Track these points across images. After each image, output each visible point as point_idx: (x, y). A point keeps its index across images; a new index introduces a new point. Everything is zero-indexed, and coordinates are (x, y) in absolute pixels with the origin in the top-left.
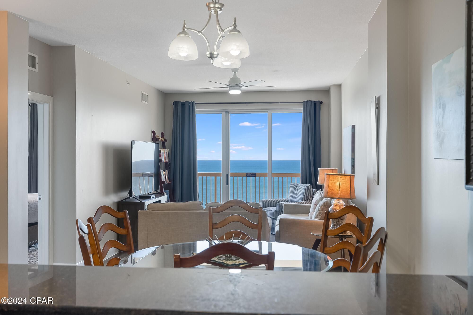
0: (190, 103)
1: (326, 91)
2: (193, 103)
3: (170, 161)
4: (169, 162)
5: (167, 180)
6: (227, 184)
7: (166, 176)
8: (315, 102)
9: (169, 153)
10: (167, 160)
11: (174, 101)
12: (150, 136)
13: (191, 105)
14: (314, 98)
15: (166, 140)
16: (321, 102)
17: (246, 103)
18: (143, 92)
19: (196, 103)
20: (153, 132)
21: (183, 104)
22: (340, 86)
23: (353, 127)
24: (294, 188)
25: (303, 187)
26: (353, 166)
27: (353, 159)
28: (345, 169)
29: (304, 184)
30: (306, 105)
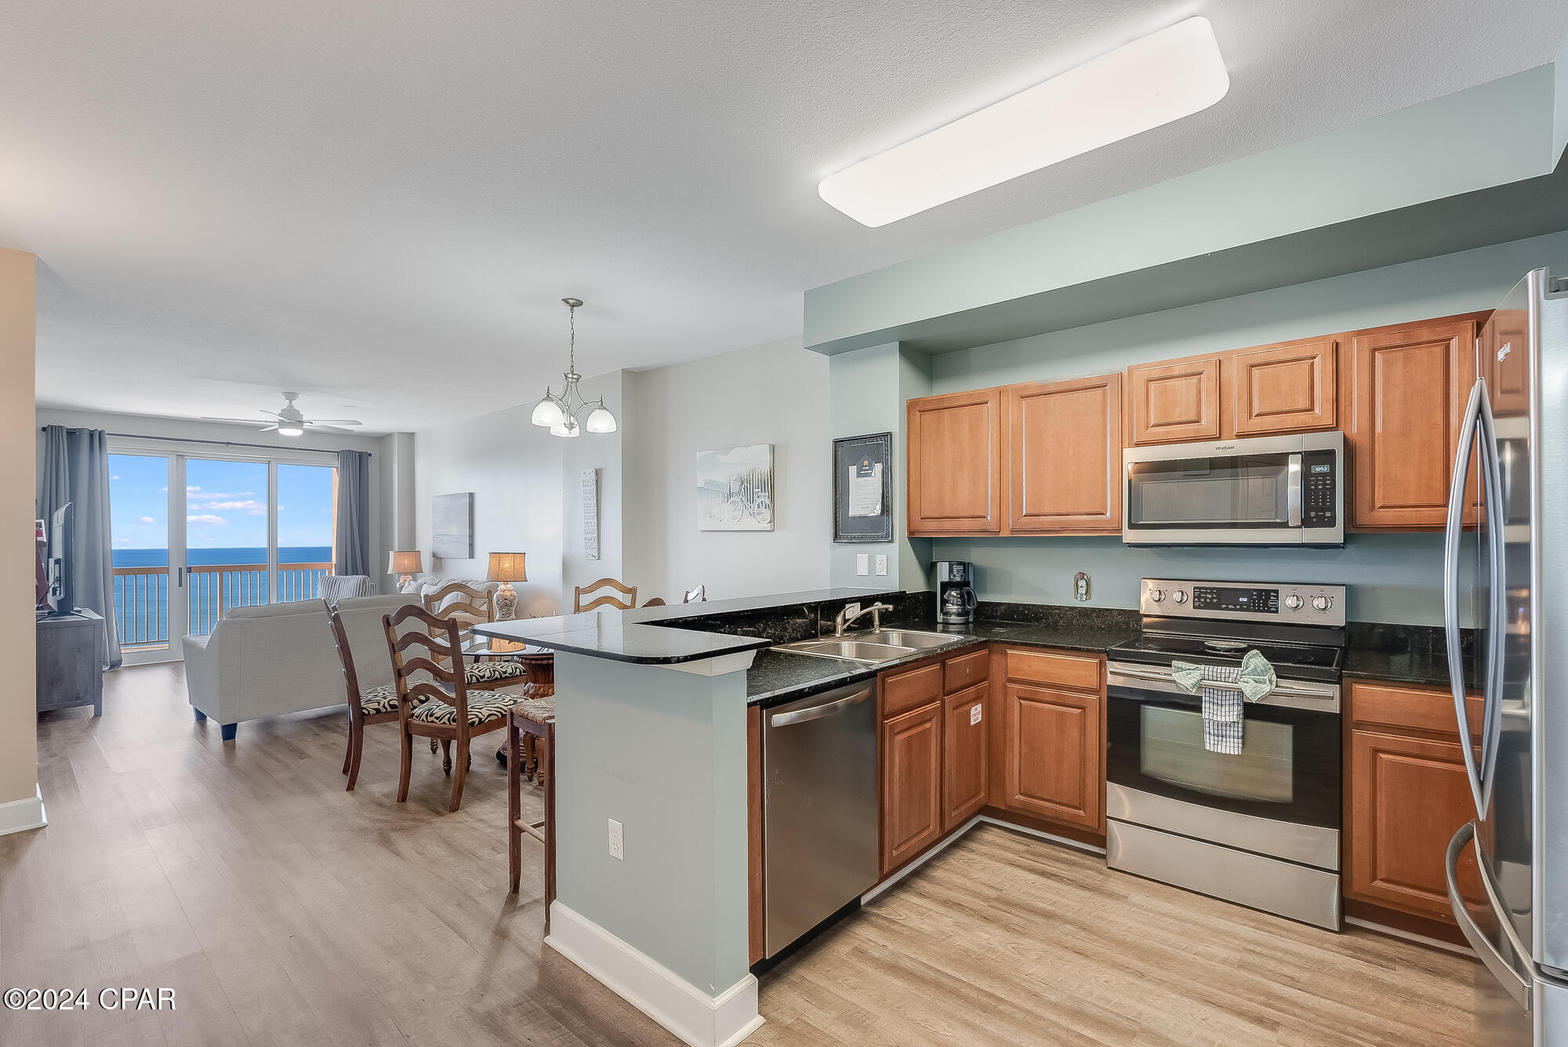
0: (91, 431)
1: (382, 439)
2: (100, 432)
6: (181, 585)
8: (359, 453)
11: (49, 425)
14: (358, 447)
16: (370, 455)
17: (229, 443)
19: (111, 434)
21: (72, 433)
22: (412, 435)
23: (471, 495)
24: (331, 584)
25: (354, 581)
26: (471, 546)
27: (472, 537)
28: (442, 550)
29: (349, 577)
30: (345, 456)
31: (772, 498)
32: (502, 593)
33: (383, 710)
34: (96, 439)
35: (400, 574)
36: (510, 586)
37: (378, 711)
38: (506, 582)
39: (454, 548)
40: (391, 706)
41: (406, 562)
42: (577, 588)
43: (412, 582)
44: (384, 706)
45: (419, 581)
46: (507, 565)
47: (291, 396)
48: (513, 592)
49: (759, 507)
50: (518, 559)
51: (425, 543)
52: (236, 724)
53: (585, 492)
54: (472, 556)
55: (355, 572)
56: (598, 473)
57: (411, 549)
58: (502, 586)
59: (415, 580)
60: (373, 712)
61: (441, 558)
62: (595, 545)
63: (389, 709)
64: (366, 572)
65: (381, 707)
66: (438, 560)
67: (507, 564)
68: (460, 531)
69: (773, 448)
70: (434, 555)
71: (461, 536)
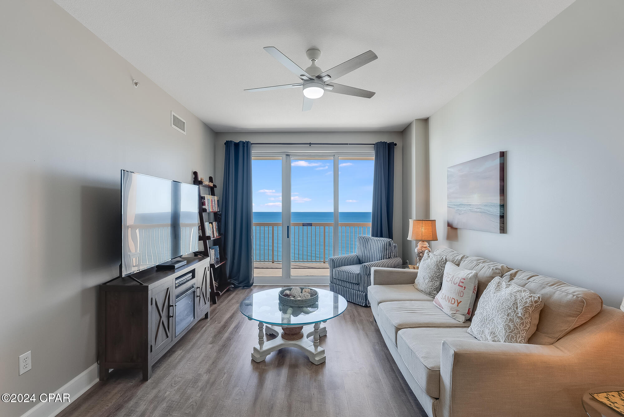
0: (244, 143)
2: (248, 143)
3: (220, 210)
4: (218, 212)
5: (216, 234)
6: (288, 237)
7: (215, 229)
8: (388, 143)
9: (218, 201)
10: (216, 209)
11: (226, 141)
12: (190, 177)
13: (246, 145)
14: (387, 139)
15: (215, 186)
16: (396, 145)
17: (310, 144)
18: (173, 113)
19: (252, 144)
20: (195, 173)
21: (237, 145)
22: (426, 120)
23: (503, 153)
24: (365, 243)
29: (379, 238)
30: (379, 147)
35: (418, 241)
41: (423, 230)
47: (313, 54)
51: (440, 212)
55: (383, 235)
57: (427, 218)
61: (456, 229)
64: (390, 236)
66: (453, 230)
70: (450, 225)
71: (486, 206)
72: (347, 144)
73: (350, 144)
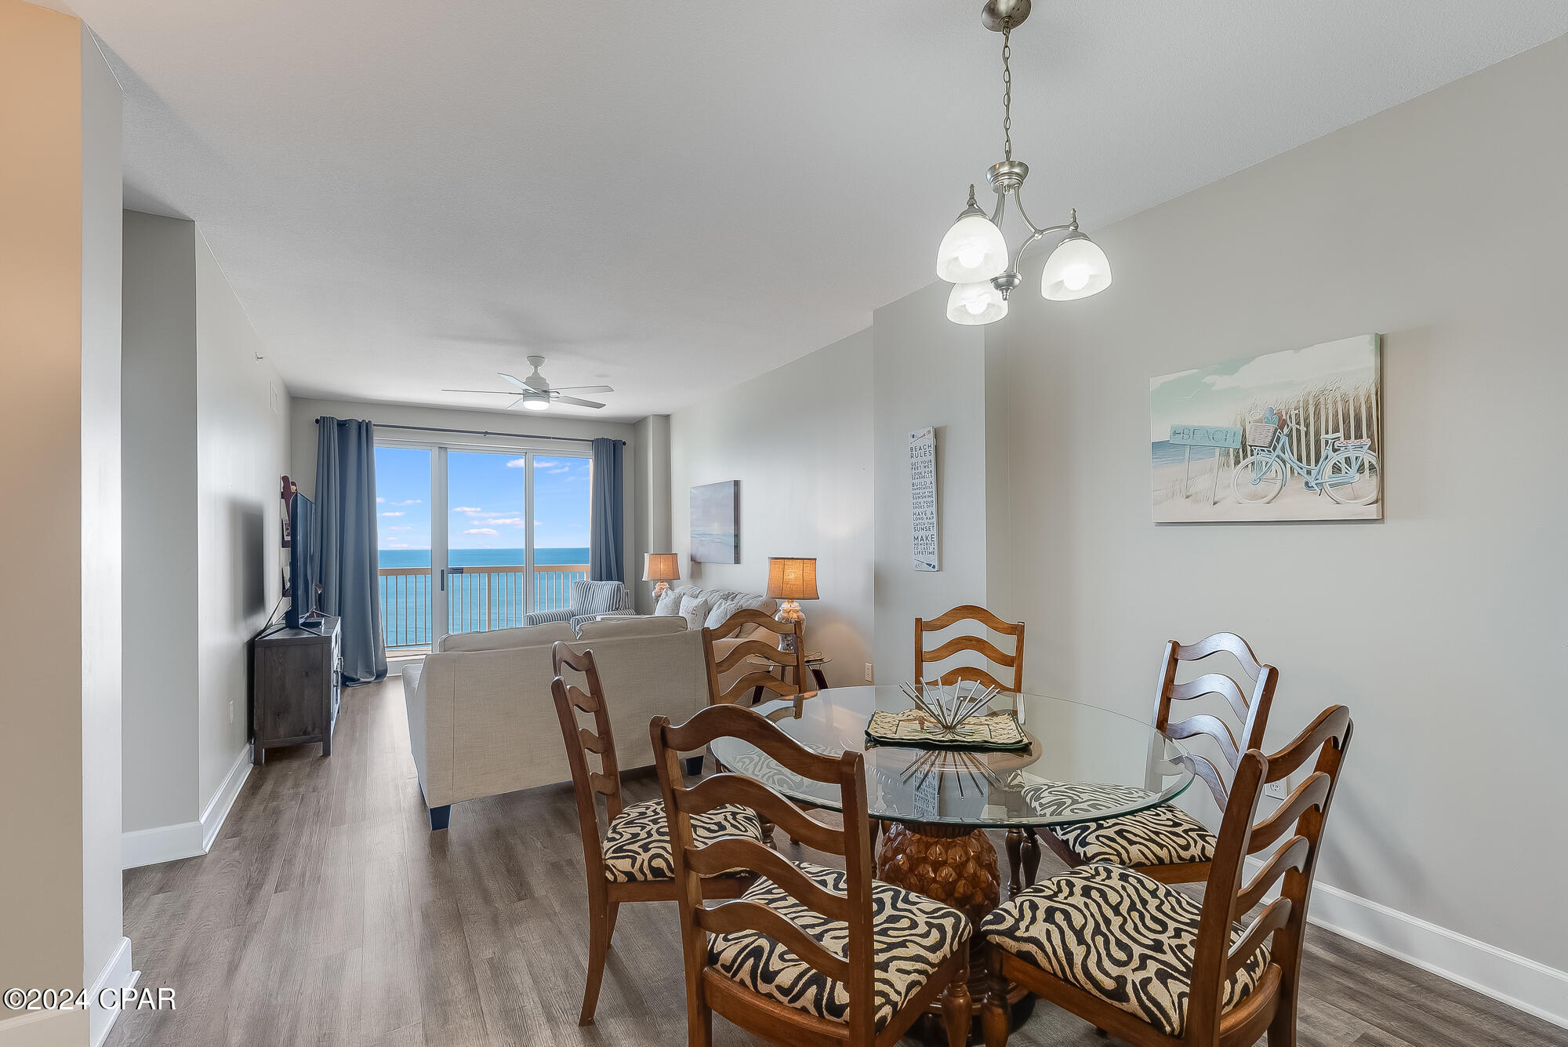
0: (360, 425)
1: (636, 425)
2: (366, 423)
6: (443, 589)
8: (614, 441)
11: (321, 417)
14: (612, 435)
16: (624, 444)
17: (486, 433)
19: (374, 425)
20: (285, 479)
21: (342, 425)
22: (666, 418)
23: (737, 484)
24: (585, 590)
25: (607, 587)
26: (737, 547)
27: (737, 536)
28: (702, 553)
29: (604, 582)
30: (599, 445)
31: (1379, 448)
32: (786, 615)
33: (640, 877)
34: (364, 430)
35: (656, 581)
36: (796, 605)
37: (630, 876)
38: (791, 599)
39: (717, 550)
40: (651, 868)
41: (663, 566)
42: (918, 621)
43: (669, 592)
44: (641, 869)
45: (677, 591)
46: (792, 576)
47: (536, 360)
48: (801, 614)
49: (1336, 469)
50: (808, 565)
51: (683, 544)
52: (448, 808)
53: (914, 467)
54: (737, 560)
55: (609, 578)
56: (938, 434)
57: (666, 550)
58: (785, 605)
59: (671, 588)
60: (622, 878)
61: (700, 563)
62: (934, 547)
63: (650, 877)
64: (620, 578)
65: (635, 871)
66: (696, 563)
67: (793, 574)
68: (721, 528)
69: (1381, 343)
70: (693, 559)
71: (724, 535)
72: (550, 438)
73: (553, 438)
